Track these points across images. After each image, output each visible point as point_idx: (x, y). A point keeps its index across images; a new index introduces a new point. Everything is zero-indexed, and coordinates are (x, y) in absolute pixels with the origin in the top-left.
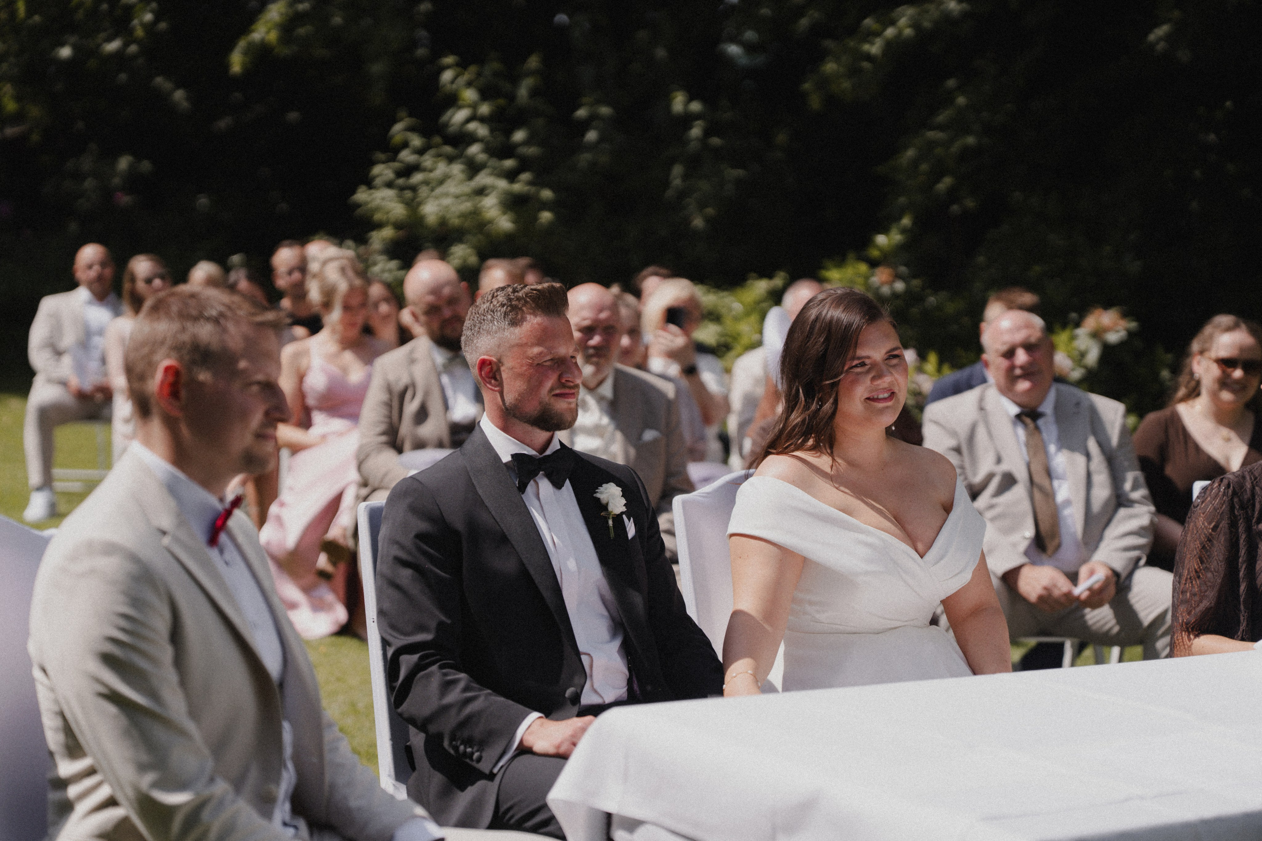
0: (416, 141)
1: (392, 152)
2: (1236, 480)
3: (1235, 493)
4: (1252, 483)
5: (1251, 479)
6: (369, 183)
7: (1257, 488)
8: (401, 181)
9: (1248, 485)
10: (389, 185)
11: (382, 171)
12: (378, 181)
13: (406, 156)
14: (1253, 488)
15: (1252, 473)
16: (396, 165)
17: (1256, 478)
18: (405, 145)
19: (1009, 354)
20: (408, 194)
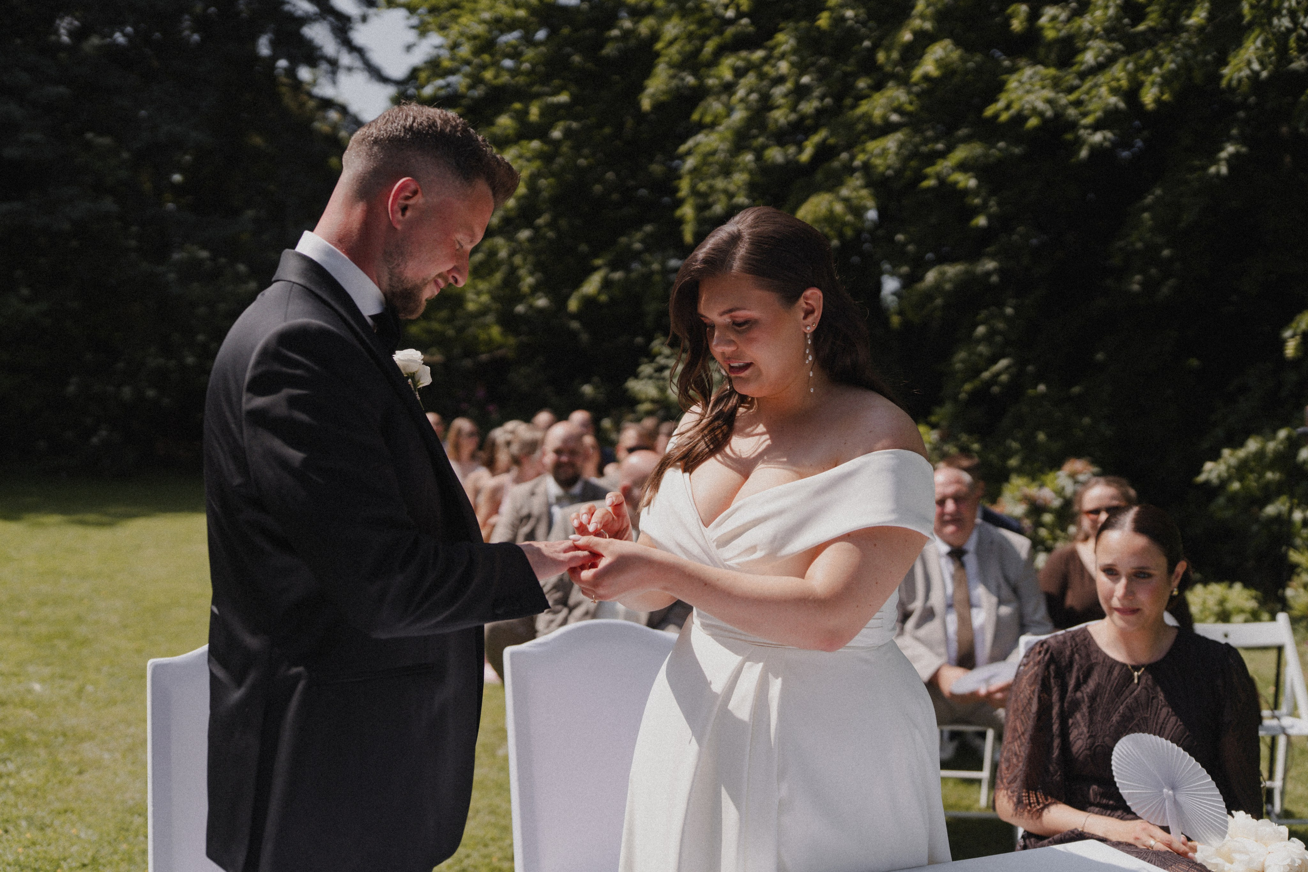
0: (667, 351)
1: (652, 357)
2: (1056, 645)
3: (1052, 660)
4: (1072, 650)
5: (1071, 645)
6: (636, 376)
7: (1077, 656)
8: (656, 375)
9: (1068, 653)
10: (650, 377)
11: (646, 369)
12: (642, 375)
13: (661, 361)
14: (1072, 654)
15: (1074, 639)
16: (654, 365)
17: (1076, 645)
18: (660, 354)
19: (941, 502)
20: (661, 383)
